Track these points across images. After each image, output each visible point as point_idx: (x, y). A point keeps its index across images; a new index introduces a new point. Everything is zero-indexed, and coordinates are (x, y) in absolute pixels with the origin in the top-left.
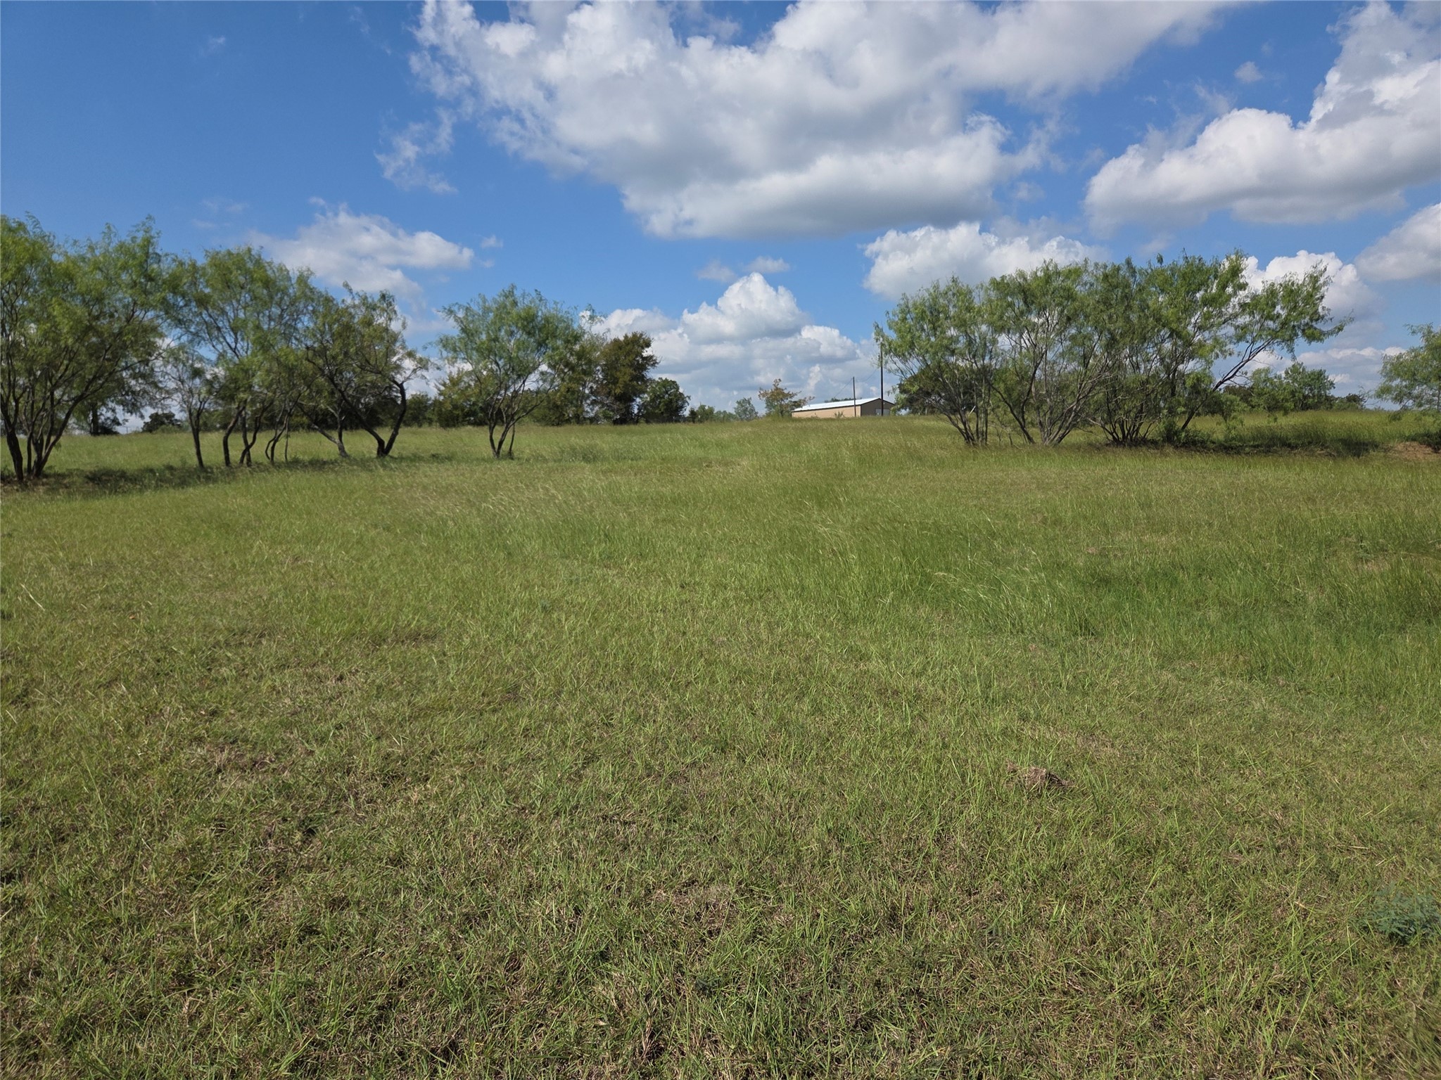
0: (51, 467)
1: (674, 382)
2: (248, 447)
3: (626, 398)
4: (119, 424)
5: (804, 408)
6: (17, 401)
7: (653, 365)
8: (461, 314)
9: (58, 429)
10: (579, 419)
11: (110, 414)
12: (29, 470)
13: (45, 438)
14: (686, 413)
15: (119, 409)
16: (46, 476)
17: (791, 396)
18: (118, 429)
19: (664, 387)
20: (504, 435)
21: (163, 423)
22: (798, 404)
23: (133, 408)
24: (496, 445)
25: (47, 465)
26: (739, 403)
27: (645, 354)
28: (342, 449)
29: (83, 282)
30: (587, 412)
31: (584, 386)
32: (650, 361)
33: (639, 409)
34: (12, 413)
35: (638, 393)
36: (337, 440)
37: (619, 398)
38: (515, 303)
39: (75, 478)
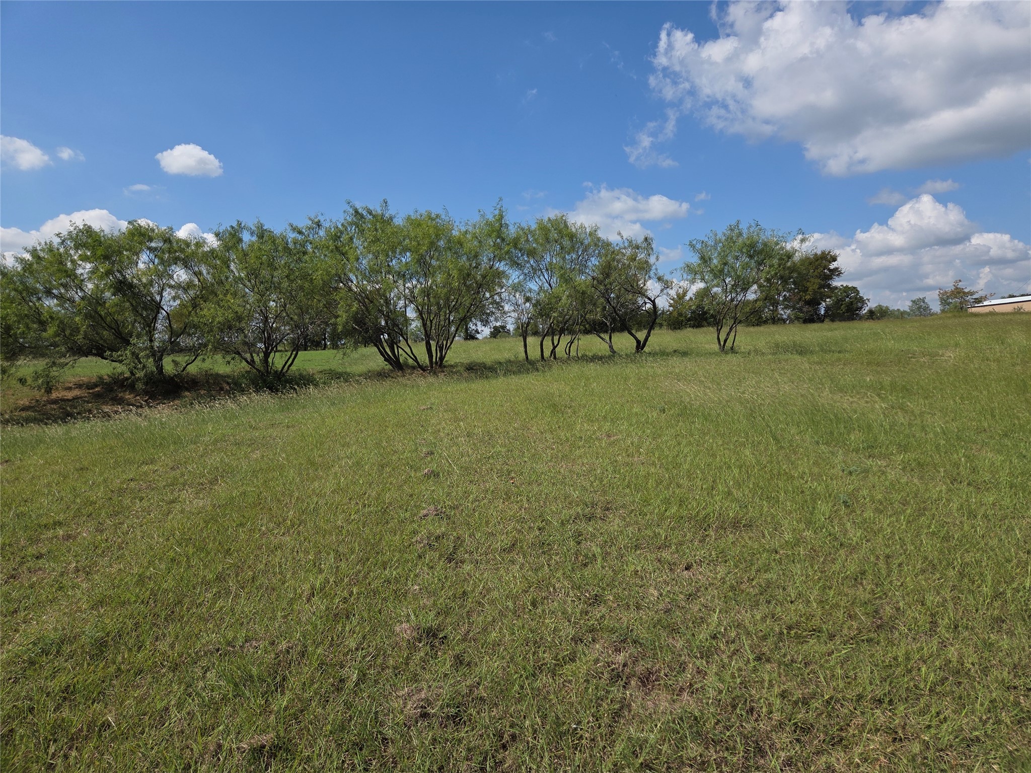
0: (446, 361)
1: (854, 288)
2: (555, 347)
3: (814, 303)
4: (478, 333)
5: (985, 303)
6: (431, 321)
7: (838, 275)
8: (699, 246)
9: (450, 338)
10: (776, 320)
11: (474, 327)
12: (436, 363)
13: (445, 343)
14: (865, 311)
15: (479, 323)
16: (445, 367)
17: (972, 294)
18: (478, 336)
19: (845, 292)
20: (728, 334)
21: (500, 332)
22: (978, 301)
23: (485, 323)
24: (722, 343)
25: (445, 359)
26: (914, 302)
27: (832, 267)
28: (611, 347)
29: (468, 246)
30: (781, 314)
31: (779, 294)
32: (836, 272)
33: (826, 311)
34: (428, 329)
35: (823, 297)
36: (608, 341)
37: (808, 303)
38: (740, 234)
39: (459, 368)
